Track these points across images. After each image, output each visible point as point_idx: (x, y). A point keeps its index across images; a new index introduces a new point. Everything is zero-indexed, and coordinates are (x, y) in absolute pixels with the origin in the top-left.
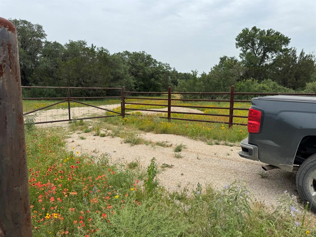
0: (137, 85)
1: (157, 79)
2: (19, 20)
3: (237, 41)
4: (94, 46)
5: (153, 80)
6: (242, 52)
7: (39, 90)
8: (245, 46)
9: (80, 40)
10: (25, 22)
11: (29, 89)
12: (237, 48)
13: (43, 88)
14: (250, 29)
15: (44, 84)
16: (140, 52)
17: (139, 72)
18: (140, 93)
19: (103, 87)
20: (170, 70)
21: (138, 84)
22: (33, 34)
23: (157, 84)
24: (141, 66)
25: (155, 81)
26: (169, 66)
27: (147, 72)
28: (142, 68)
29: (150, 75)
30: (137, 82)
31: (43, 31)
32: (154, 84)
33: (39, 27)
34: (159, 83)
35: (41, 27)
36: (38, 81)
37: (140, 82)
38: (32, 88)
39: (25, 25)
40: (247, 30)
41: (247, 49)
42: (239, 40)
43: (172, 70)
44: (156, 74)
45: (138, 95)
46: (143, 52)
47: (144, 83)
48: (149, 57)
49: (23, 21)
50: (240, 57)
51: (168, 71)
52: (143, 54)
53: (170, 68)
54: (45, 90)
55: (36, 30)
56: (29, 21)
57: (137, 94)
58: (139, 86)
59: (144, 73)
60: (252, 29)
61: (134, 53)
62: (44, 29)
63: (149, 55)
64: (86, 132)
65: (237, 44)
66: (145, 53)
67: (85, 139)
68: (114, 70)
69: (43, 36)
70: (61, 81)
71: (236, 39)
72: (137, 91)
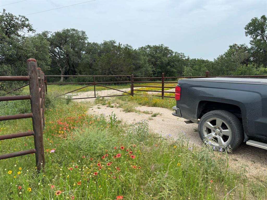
0: (155, 72)
1: (173, 67)
2: (70, 29)
3: (246, 30)
4: (120, 44)
5: (169, 67)
6: (252, 39)
7: (82, 78)
8: (255, 34)
9: (111, 40)
10: (74, 30)
11: (76, 77)
12: (247, 36)
13: (85, 77)
14: (259, 18)
15: (86, 74)
16: (160, 45)
17: (157, 61)
18: (158, 79)
19: (126, 74)
20: (184, 59)
21: (157, 71)
22: (79, 38)
23: (172, 71)
24: (159, 57)
25: (171, 68)
26: (184, 55)
27: (163, 61)
28: (160, 58)
29: (166, 63)
30: (155, 69)
31: (86, 35)
32: (170, 70)
33: (83, 33)
34: (174, 70)
35: (85, 33)
36: (82, 72)
37: (158, 70)
38: (77, 76)
39: (74, 32)
40: (256, 19)
41: (257, 36)
42: (248, 29)
43: (187, 58)
44: (171, 62)
45: (156, 81)
46: (161, 45)
47: (161, 70)
48: (166, 49)
49: (72, 29)
50: (251, 44)
51: (183, 59)
52: (162, 46)
53: (185, 57)
54: (86, 78)
55: (81, 35)
56: (76, 29)
57: (155, 79)
58: (157, 73)
59: (162, 63)
60: (261, 18)
61: (154, 46)
62: (86, 33)
63: (166, 47)
64: (103, 105)
65: (246, 33)
66: (163, 46)
67: (101, 108)
68: (136, 61)
69: (85, 38)
70: (97, 71)
71: (245, 28)
72: (155, 77)
